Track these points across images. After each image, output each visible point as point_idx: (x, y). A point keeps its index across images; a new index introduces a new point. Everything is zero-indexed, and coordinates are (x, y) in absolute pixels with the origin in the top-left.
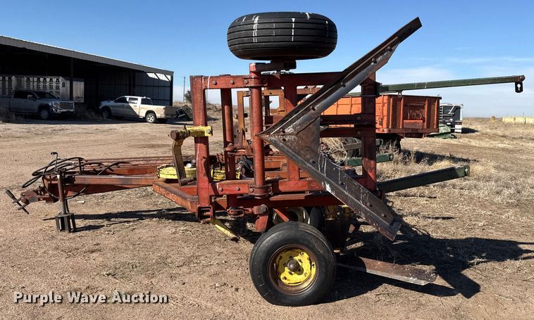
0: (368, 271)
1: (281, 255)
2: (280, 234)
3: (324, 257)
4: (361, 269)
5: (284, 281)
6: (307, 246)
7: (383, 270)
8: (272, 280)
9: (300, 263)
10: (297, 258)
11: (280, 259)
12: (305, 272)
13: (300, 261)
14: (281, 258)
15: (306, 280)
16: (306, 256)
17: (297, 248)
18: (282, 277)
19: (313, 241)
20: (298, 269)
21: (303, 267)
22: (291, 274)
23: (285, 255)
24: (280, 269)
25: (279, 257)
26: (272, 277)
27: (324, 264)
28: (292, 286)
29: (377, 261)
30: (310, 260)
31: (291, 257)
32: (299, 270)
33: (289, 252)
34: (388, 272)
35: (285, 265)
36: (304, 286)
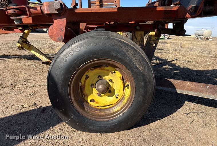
0: (178, 91)
1: (86, 74)
2: (83, 44)
3: (143, 75)
4: (170, 89)
5: (92, 103)
6: (121, 61)
7: (196, 91)
8: (75, 104)
9: (111, 84)
10: (106, 78)
11: (86, 79)
12: (116, 93)
13: (111, 81)
14: (87, 77)
15: (118, 103)
16: (118, 74)
17: (108, 65)
18: (89, 99)
19: (130, 54)
20: (108, 90)
21: (115, 88)
22: (100, 96)
23: (92, 74)
24: (86, 91)
25: (84, 77)
26: (76, 101)
27: (142, 84)
28: (101, 110)
29: (186, 82)
30: (123, 79)
31: (100, 77)
32: (110, 92)
33: (97, 71)
34: (201, 91)
35: (93, 86)
36: (116, 110)
